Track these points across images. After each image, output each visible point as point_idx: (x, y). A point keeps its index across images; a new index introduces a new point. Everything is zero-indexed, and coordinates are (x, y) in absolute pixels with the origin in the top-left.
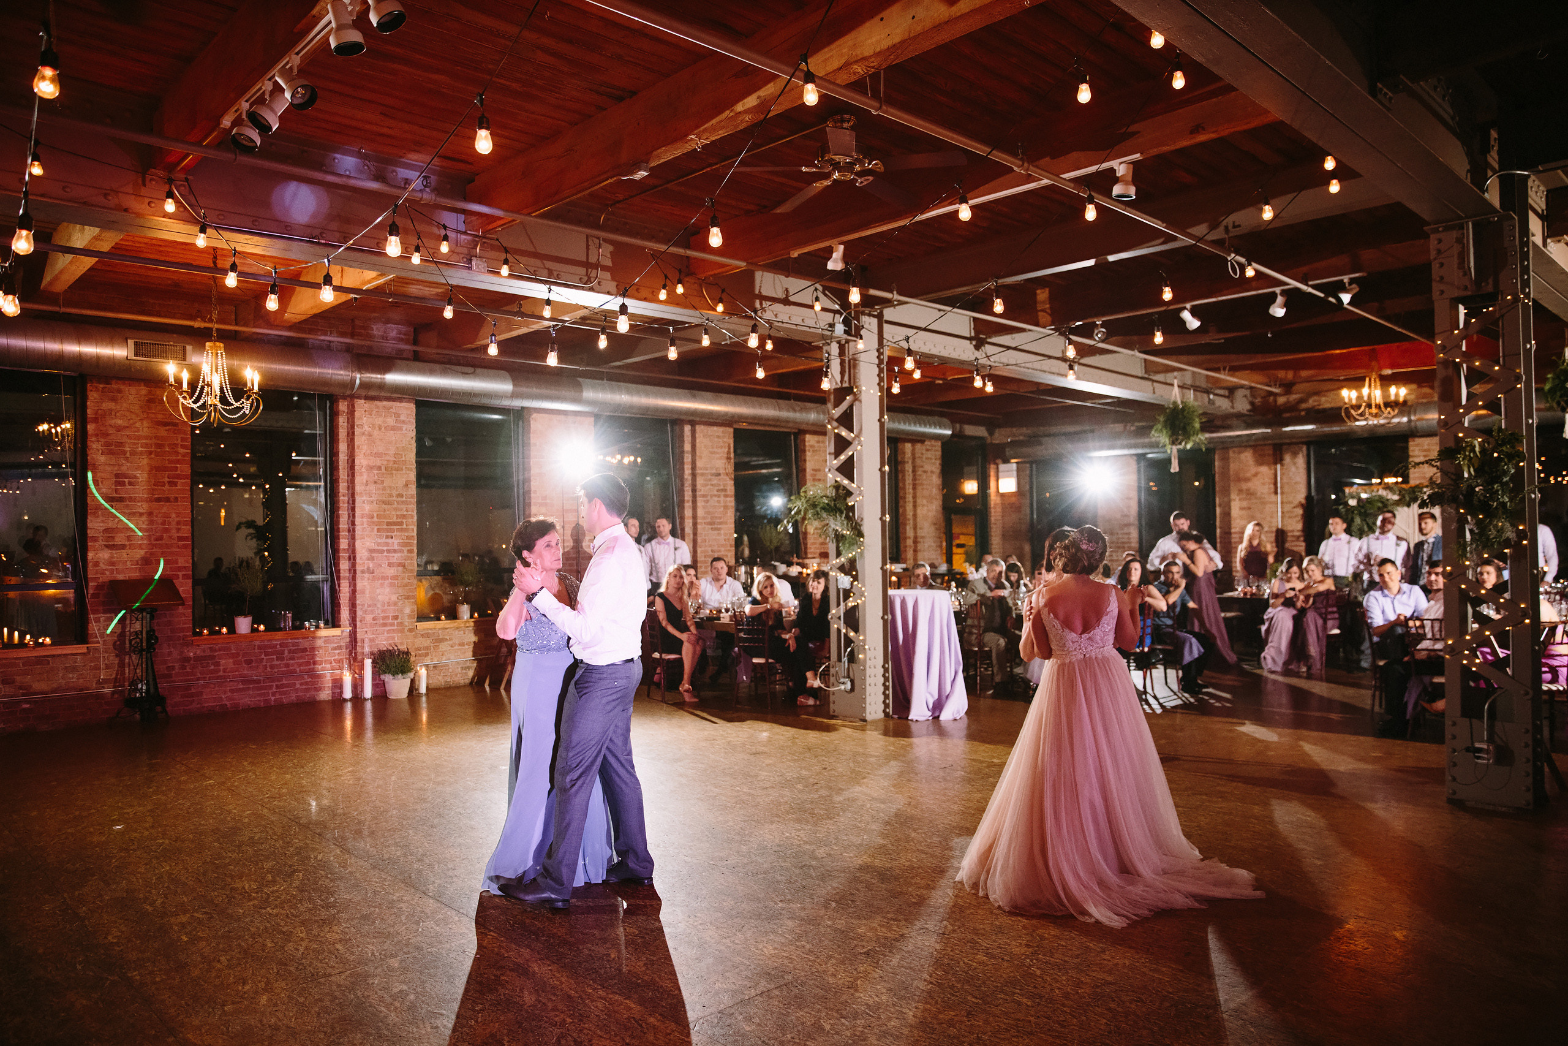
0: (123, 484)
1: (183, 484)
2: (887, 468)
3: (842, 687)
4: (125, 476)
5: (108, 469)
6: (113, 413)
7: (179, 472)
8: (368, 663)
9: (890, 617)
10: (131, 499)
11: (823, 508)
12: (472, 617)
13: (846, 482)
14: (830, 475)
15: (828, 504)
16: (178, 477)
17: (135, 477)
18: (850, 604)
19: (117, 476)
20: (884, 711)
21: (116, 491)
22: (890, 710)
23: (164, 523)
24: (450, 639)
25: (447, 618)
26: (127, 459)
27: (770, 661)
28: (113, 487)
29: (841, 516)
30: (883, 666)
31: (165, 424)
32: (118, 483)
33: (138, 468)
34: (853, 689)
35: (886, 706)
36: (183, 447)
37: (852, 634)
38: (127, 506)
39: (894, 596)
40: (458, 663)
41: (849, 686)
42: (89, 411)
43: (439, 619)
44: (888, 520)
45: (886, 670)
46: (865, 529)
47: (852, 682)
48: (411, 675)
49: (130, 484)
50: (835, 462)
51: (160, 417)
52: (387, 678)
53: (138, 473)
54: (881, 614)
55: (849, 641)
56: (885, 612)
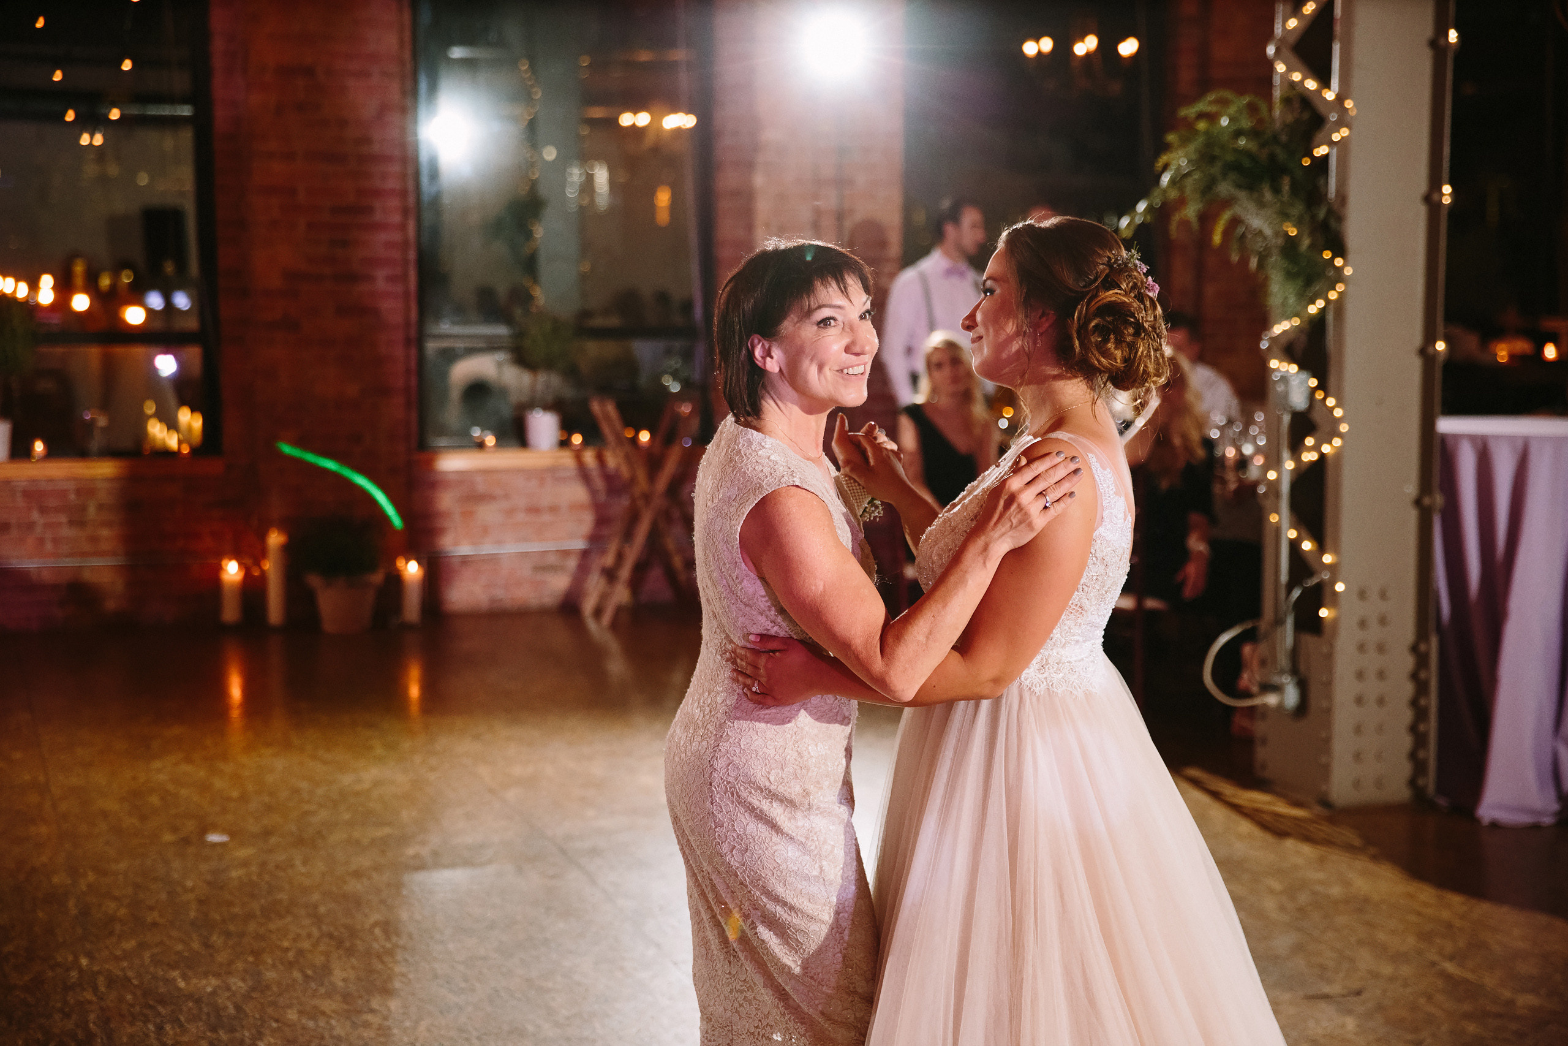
2: (1453, 36)
3: (1272, 700)
8: (275, 539)
9: (1439, 499)
11: (1234, 167)
12: (564, 444)
13: (1311, 85)
14: (1281, 68)
18: (1309, 457)
20: (1412, 783)
22: (1430, 782)
24: (507, 496)
25: (502, 441)
27: (1151, 603)
29: (1276, 190)
30: (1414, 649)
34: (1302, 709)
35: (1419, 766)
37: (1307, 546)
39: (1457, 437)
40: (525, 555)
41: (1291, 696)
43: (481, 445)
44: (1447, 200)
45: (1422, 661)
46: (1354, 231)
47: (1303, 685)
48: (378, 578)
50: (1292, 23)
52: (314, 581)
54: (1411, 489)
55: (1301, 566)
56: (1425, 485)
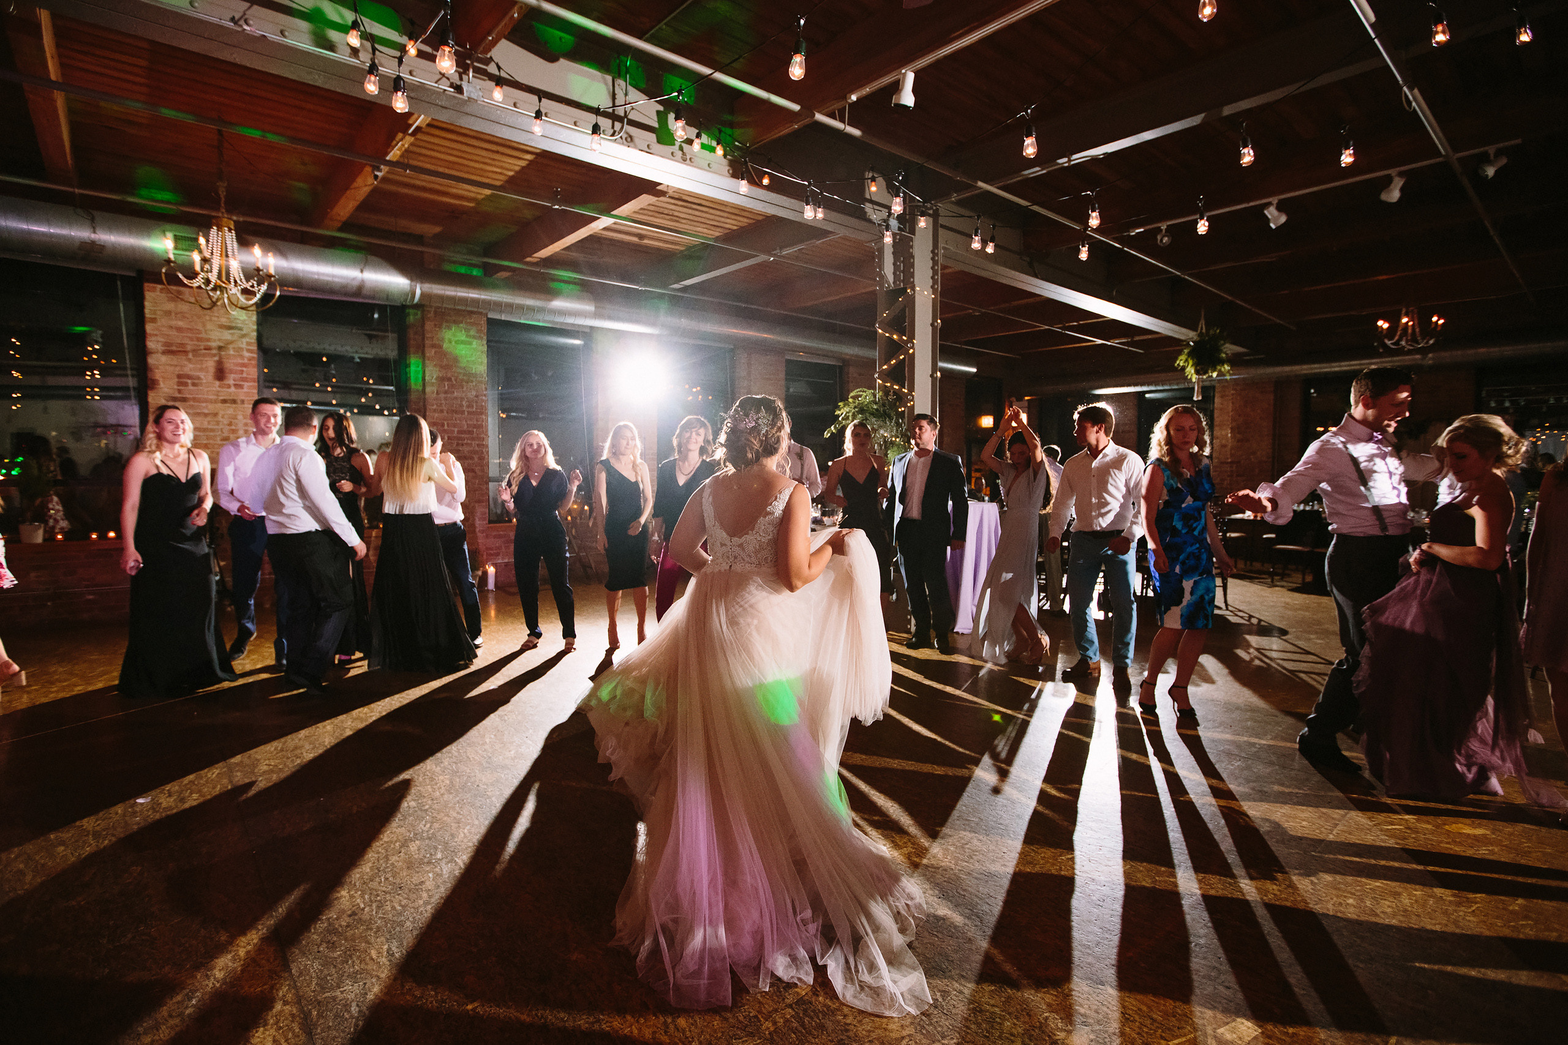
0: (186, 384)
1: (249, 387)
2: (939, 374)
4: (189, 377)
5: (171, 369)
6: (173, 314)
7: (245, 375)
10: (194, 399)
11: (872, 414)
13: (896, 387)
15: (877, 410)
16: (244, 380)
17: (199, 378)
19: (179, 376)
21: (179, 391)
23: (230, 424)
26: (189, 360)
28: (176, 387)
31: (230, 328)
32: (180, 384)
33: (201, 370)
36: (249, 351)
38: (192, 407)
42: (147, 311)
49: (194, 384)
50: (885, 367)
51: (224, 321)
53: (202, 375)
